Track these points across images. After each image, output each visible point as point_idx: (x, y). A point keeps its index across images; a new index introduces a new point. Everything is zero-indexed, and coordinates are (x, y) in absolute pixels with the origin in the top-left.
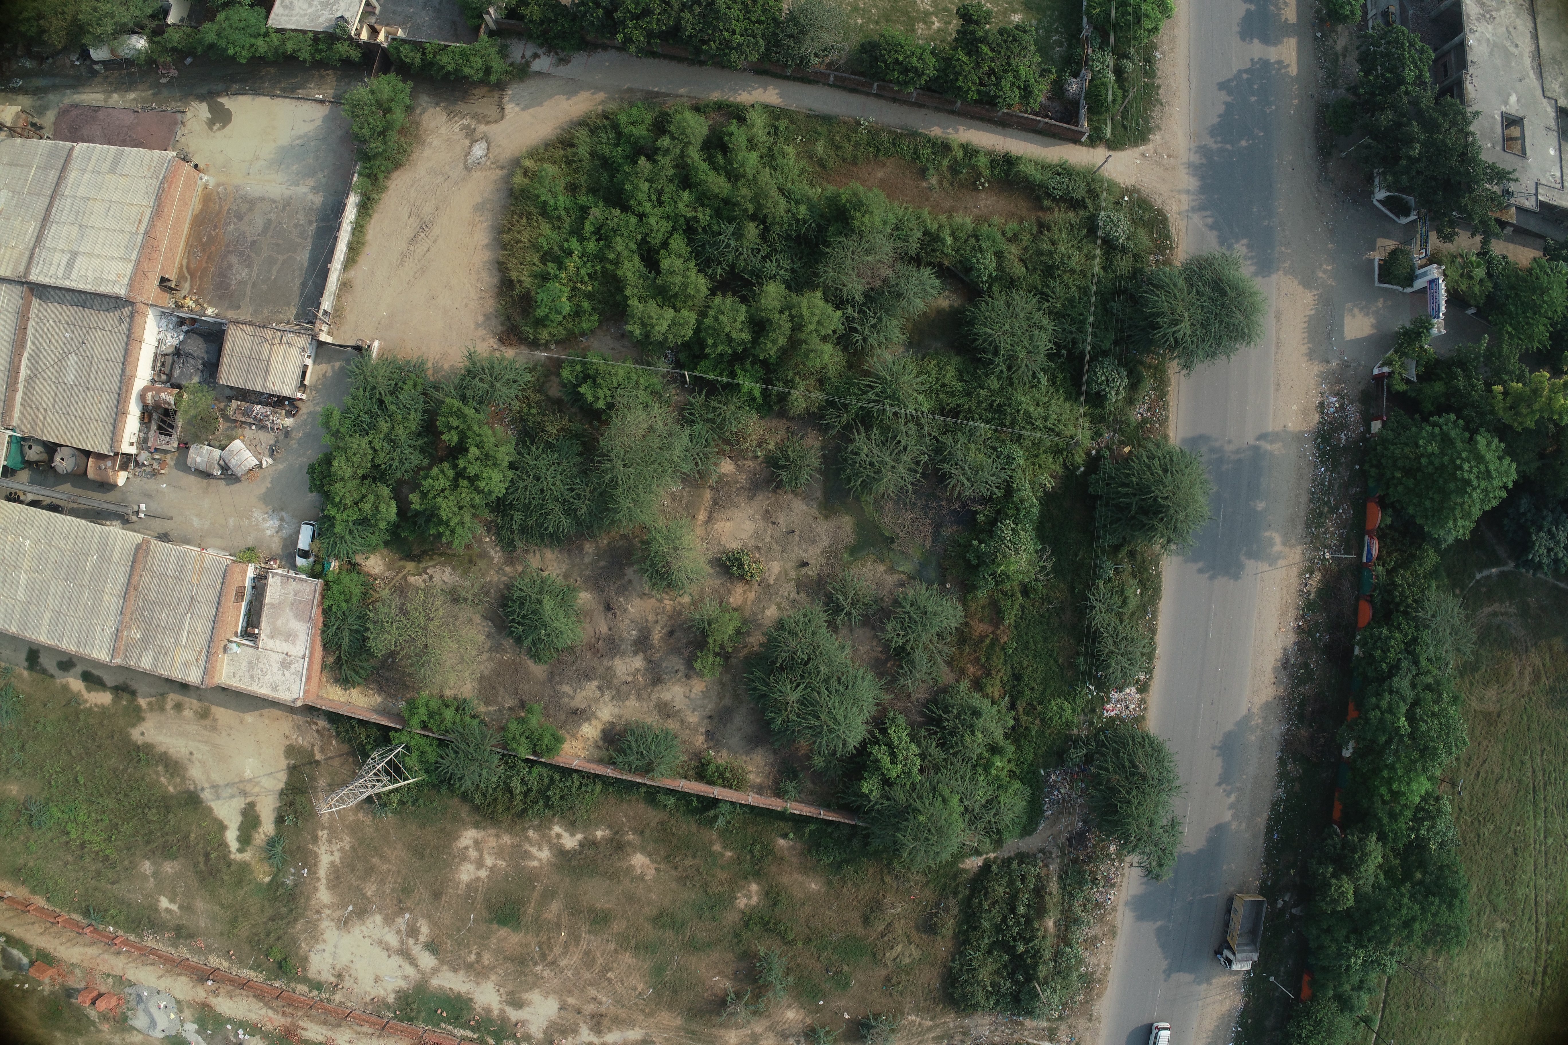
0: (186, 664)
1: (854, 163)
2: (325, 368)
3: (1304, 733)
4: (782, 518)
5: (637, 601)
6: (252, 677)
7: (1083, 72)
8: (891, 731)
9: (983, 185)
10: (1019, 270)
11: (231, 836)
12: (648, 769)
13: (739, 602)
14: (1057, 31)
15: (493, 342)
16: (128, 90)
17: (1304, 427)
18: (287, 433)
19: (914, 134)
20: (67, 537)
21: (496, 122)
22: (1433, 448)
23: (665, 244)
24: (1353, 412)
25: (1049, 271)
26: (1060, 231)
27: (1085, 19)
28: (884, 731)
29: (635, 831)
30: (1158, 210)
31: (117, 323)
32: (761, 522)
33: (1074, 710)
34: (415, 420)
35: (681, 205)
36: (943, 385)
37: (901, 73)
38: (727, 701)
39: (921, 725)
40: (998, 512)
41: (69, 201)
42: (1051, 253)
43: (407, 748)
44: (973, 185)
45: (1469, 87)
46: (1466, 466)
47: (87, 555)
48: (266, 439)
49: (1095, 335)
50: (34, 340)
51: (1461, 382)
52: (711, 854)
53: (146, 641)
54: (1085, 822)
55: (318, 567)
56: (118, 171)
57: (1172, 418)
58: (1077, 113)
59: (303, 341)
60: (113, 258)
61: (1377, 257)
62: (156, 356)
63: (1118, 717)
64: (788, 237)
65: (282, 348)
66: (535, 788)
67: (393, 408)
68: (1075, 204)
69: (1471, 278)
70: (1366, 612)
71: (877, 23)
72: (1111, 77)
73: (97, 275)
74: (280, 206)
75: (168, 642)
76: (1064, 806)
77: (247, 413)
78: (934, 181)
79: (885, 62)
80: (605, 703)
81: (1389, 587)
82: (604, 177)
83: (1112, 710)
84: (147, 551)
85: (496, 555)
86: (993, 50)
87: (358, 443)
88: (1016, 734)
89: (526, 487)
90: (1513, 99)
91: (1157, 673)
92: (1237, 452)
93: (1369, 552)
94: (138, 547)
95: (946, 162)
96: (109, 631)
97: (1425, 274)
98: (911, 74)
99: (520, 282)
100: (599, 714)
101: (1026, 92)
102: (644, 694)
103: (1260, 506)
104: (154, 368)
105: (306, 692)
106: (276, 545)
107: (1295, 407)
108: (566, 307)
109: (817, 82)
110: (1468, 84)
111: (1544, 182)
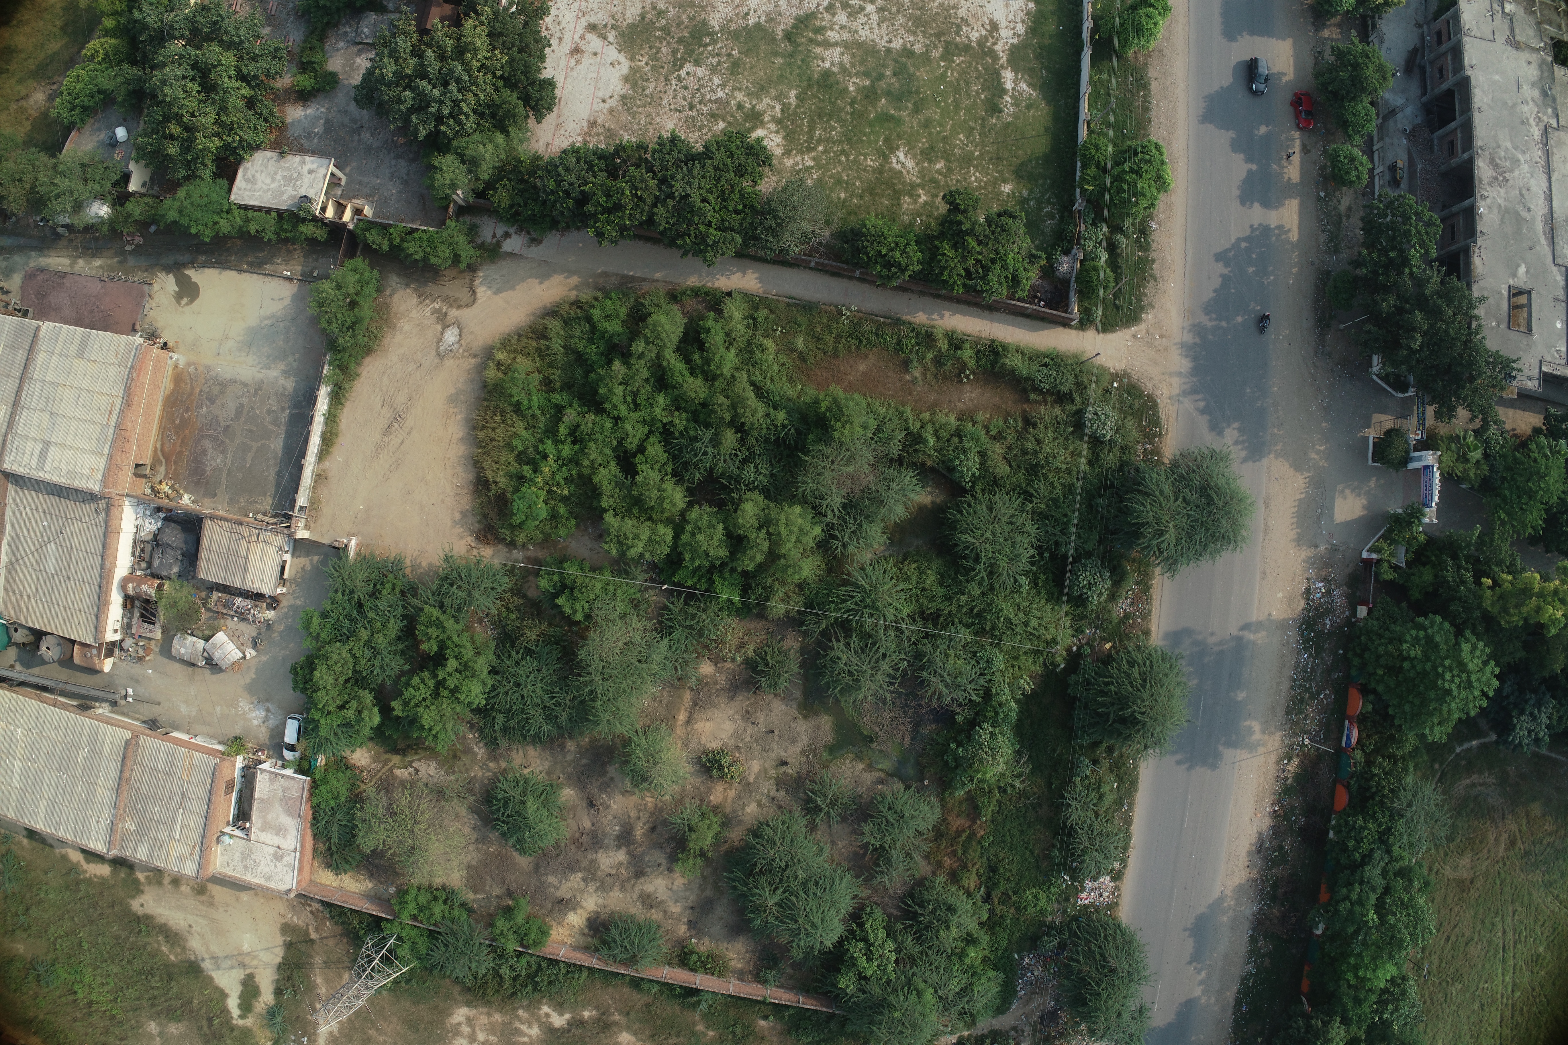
0: (181, 858)
1: (835, 355)
2: (303, 561)
3: (1276, 912)
4: (761, 718)
5: (619, 798)
6: (246, 867)
7: (1074, 251)
8: (868, 926)
9: (968, 377)
10: (1003, 469)
11: (233, 1004)
12: (632, 960)
13: (720, 800)
14: (1048, 202)
15: (470, 540)
16: (94, 256)
17: (1289, 614)
18: (268, 625)
19: (898, 322)
20: (57, 728)
21: (467, 306)
22: (1416, 652)
23: (641, 449)
24: (1339, 597)
25: (1033, 470)
26: (1046, 428)
27: (1078, 191)
28: (861, 925)
29: (621, 1012)
30: (1148, 396)
31: (93, 515)
32: (740, 722)
33: (1048, 899)
34: (394, 627)
35: (658, 411)
36: (924, 589)
37: (884, 267)
38: (709, 893)
39: (897, 919)
40: (977, 714)
41: (38, 385)
42: (1036, 453)
43: (399, 938)
44: (958, 376)
45: (1477, 261)
46: (1448, 676)
47: (78, 747)
48: (249, 631)
49: (1079, 536)
50: (12, 526)
51: (1449, 575)
52: (694, 1034)
53: (141, 833)
54: (1057, 1001)
55: (305, 765)
56: (86, 356)
57: (1155, 612)
58: (1067, 297)
59: (279, 540)
60: (85, 451)
61: (1372, 434)
62: (135, 541)
63: (1092, 905)
64: (767, 440)
65: (260, 546)
66: (523, 974)
67: (371, 615)
68: (1062, 398)
69: (1467, 461)
70: (1342, 798)
71: (861, 197)
72: (1104, 255)
73: (71, 468)
74: (252, 391)
75: (163, 835)
76: (1038, 987)
77: (228, 605)
78: (917, 373)
79: (867, 254)
80: (589, 894)
81: (1365, 776)
82: (579, 373)
83: (1085, 898)
84: (137, 745)
85: (480, 751)
86: (980, 243)
87: (339, 653)
88: (991, 925)
89: (507, 693)
90: (1522, 270)
91: (1131, 862)
92: (1220, 643)
93: (1349, 738)
94: (128, 743)
95: (930, 356)
96: (104, 823)
97: (1420, 459)
98: (894, 270)
99: (495, 482)
100: (584, 904)
101: (1015, 281)
102: (628, 886)
103: (1241, 696)
104: (133, 554)
105: (298, 882)
106: (263, 734)
107: (1280, 595)
108: (542, 511)
109: (798, 266)
110: (1475, 257)
111: (1549, 359)
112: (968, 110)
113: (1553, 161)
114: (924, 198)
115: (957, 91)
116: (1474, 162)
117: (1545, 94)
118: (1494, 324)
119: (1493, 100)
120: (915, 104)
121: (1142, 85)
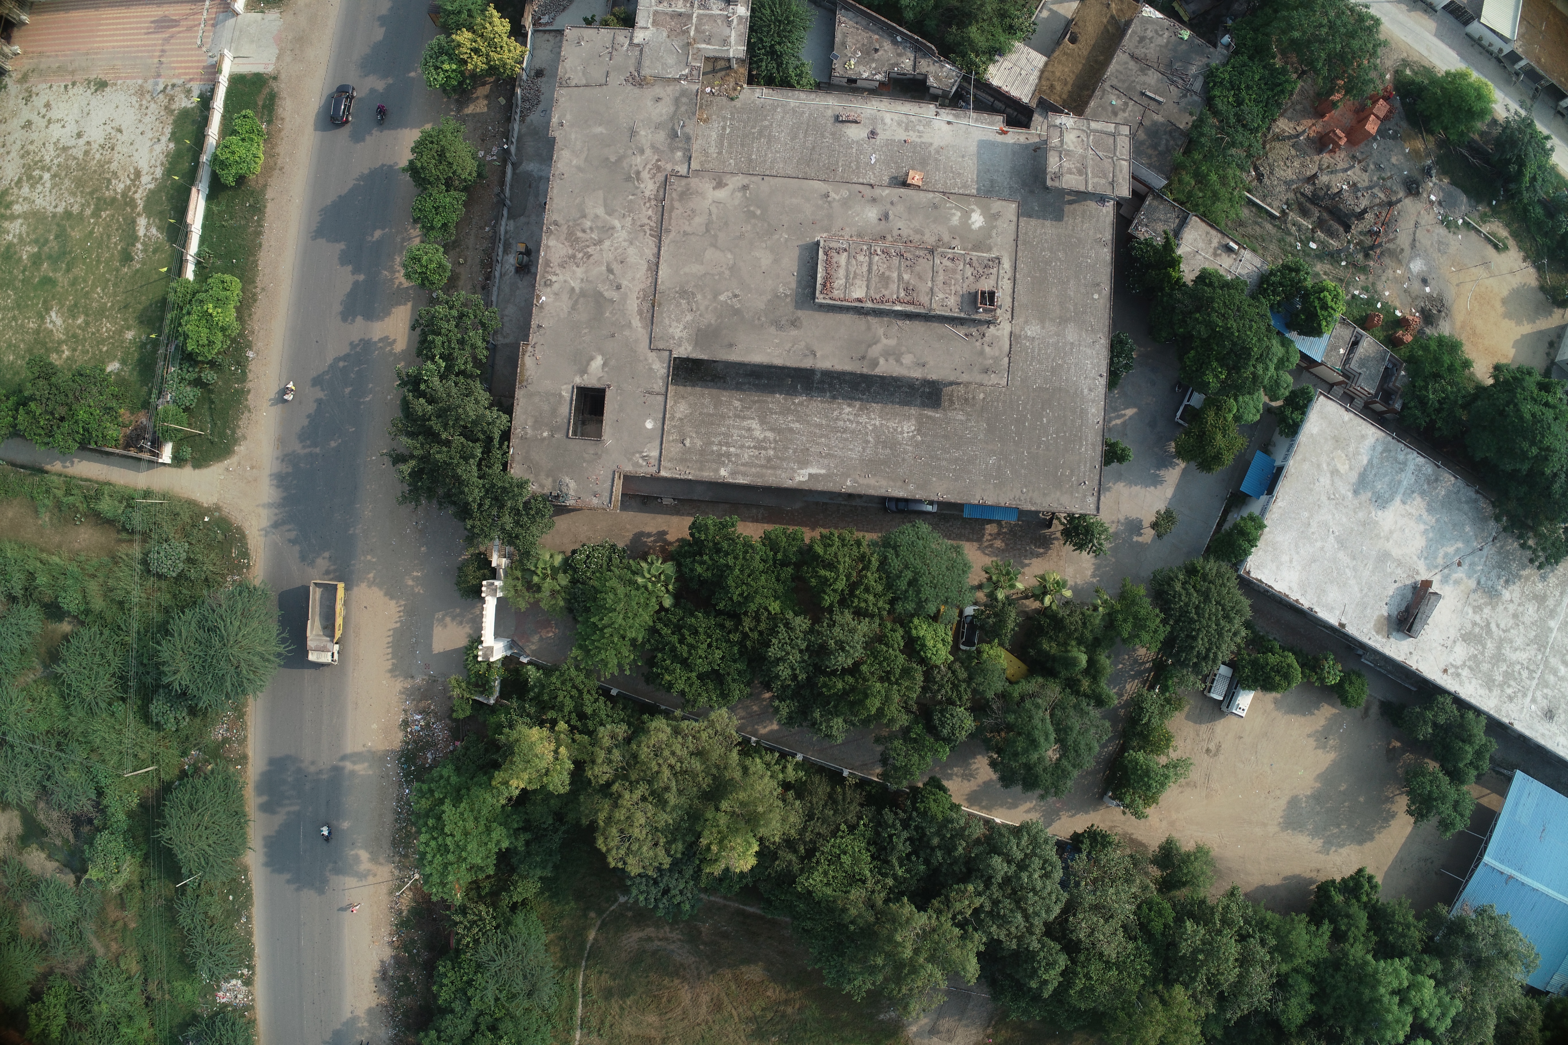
9: (80, 520)
17: (386, 746)
24: (439, 732)
30: (237, 528)
44: (73, 519)
45: (528, 361)
57: (250, 738)
63: (228, 1004)
83: (222, 997)
90: (597, 363)
91: (258, 970)
107: (375, 726)
110: (527, 358)
111: (628, 468)
112: (107, 263)
113: (670, 218)
114: (67, 353)
115: (100, 246)
116: (544, 242)
117: (674, 135)
118: (545, 434)
119: (586, 160)
120: (68, 264)
121: (258, 209)
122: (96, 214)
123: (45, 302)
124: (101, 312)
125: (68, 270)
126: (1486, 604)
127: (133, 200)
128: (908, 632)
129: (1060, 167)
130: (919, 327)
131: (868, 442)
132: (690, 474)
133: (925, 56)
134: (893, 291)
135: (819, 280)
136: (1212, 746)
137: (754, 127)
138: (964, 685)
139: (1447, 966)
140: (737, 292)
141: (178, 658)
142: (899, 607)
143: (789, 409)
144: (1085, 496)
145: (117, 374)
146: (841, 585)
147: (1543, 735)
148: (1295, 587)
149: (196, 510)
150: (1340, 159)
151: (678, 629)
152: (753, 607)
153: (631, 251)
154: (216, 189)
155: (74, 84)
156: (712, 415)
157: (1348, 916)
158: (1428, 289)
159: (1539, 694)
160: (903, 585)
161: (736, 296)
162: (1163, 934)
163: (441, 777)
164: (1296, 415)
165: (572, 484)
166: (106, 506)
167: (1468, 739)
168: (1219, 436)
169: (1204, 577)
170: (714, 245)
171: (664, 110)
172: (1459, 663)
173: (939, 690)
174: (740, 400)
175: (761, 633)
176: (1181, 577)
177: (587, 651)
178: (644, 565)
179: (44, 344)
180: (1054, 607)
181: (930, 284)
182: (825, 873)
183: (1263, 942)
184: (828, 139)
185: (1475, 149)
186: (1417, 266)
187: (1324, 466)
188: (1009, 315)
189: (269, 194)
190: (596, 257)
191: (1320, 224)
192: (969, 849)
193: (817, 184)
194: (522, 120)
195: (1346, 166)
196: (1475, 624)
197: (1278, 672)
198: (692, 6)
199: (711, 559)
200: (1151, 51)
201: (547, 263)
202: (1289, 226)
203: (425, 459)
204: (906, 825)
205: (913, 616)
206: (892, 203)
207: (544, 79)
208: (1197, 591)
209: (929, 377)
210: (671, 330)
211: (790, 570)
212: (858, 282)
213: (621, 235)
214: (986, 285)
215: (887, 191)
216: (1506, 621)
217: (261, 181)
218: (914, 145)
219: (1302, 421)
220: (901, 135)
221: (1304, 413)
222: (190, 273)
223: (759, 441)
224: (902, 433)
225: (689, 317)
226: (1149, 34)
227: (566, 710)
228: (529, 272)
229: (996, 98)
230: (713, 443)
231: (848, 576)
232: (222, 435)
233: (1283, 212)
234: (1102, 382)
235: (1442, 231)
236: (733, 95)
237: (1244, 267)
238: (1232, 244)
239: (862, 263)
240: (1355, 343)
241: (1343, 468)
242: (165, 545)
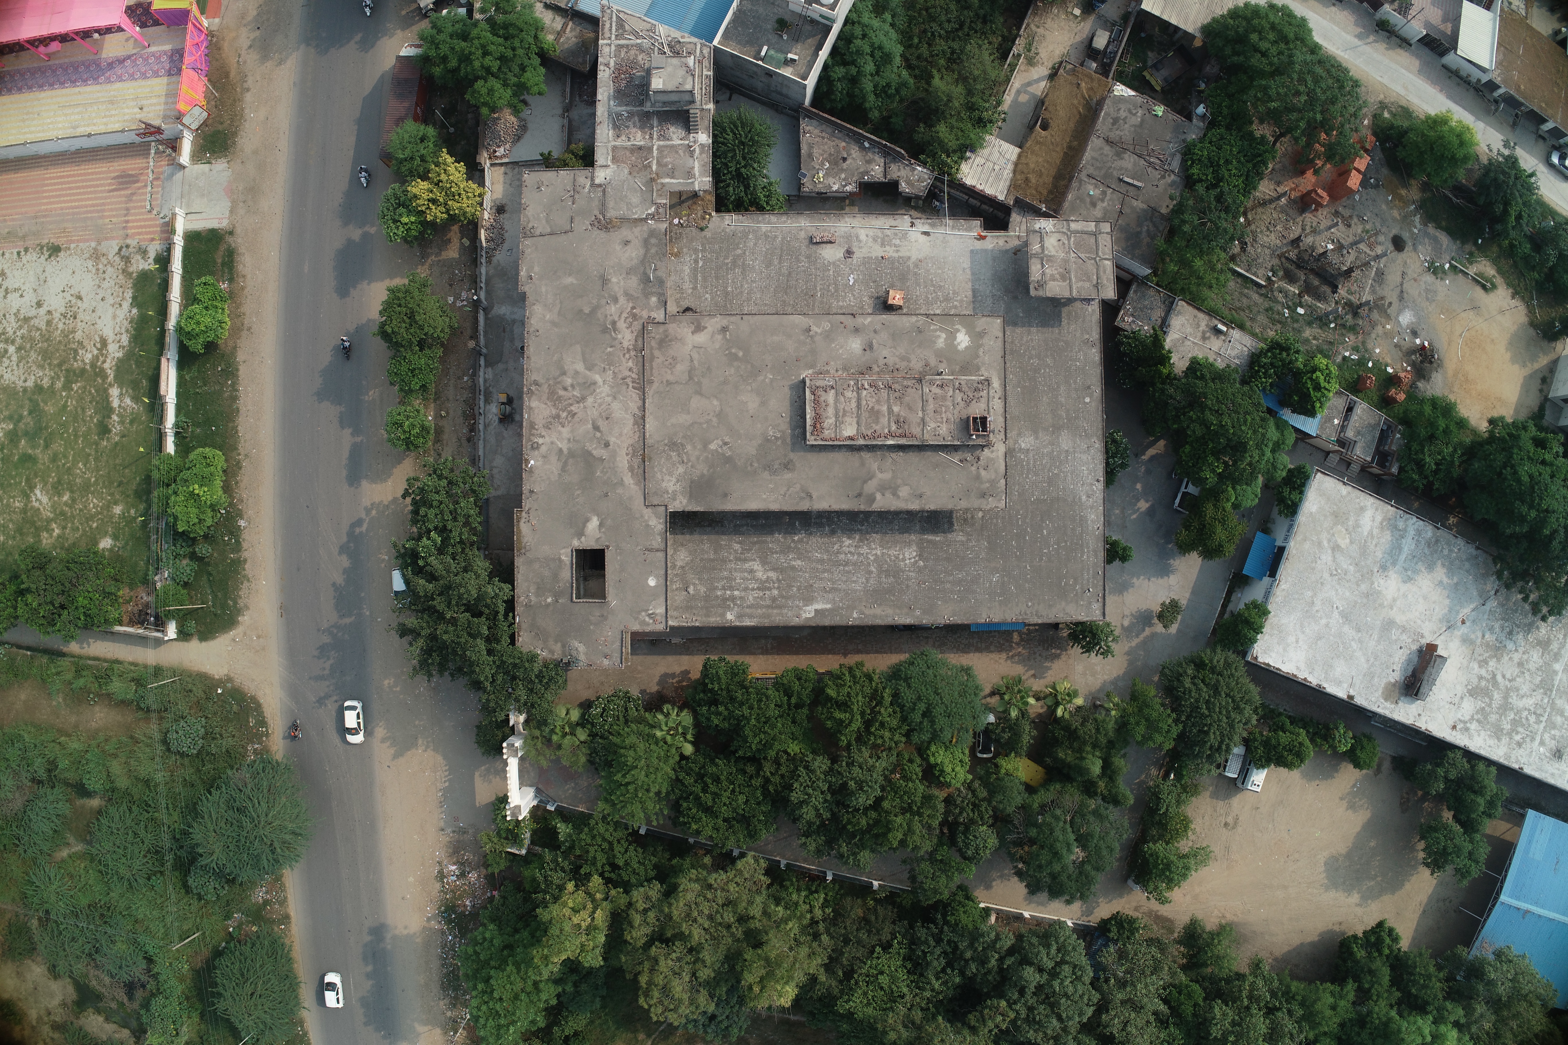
24: (476, 879)
30: (251, 697)
45: (524, 528)
57: (290, 900)
107: (412, 879)
110: (522, 524)
111: (636, 627)
112: (85, 436)
113: (652, 368)
114: (57, 531)
115: (75, 419)
116: (526, 403)
117: (646, 280)
118: (549, 600)
119: (559, 313)
120: (45, 440)
121: (230, 372)
122: (67, 386)
123: (28, 480)
124: (86, 488)
125: (47, 446)
126: (1491, 657)
127: (102, 370)
128: (926, 760)
129: (1043, 274)
130: (913, 457)
131: (871, 572)
132: (696, 621)
133: (894, 160)
134: (884, 425)
135: (809, 421)
136: (1230, 820)
137: (726, 257)
138: (984, 804)
139: (1469, 1010)
140: (727, 439)
141: (211, 840)
142: (915, 738)
143: (789, 547)
144: (1090, 603)
145: (111, 550)
146: (857, 724)
147: (1553, 774)
148: (1302, 666)
149: (207, 682)
150: (1322, 218)
151: (700, 777)
152: (772, 754)
153: (616, 406)
154: (186, 359)
155: (26, 250)
156: (713, 560)
157: (1371, 972)
158: (1418, 341)
159: (1547, 736)
160: (917, 717)
161: (726, 444)
162: (1194, 1015)
163: (485, 939)
164: (1294, 496)
165: (581, 648)
166: (116, 686)
167: (1480, 792)
168: (1219, 528)
169: (1213, 670)
170: (699, 393)
171: (633, 254)
172: (1467, 718)
173: (961, 813)
174: (740, 543)
175: (782, 776)
176: (1190, 672)
177: (614, 805)
178: (660, 717)
179: (33, 523)
180: (1067, 716)
181: (920, 414)
182: (865, 994)
183: (1290, 1012)
184: (804, 263)
185: (1458, 189)
186: (1406, 318)
187: (1325, 543)
188: (1002, 436)
189: (241, 356)
190: (580, 415)
191: (1308, 289)
192: (1001, 960)
193: (797, 319)
194: (489, 262)
195: (1329, 223)
196: (1481, 678)
197: (1291, 751)
198: (651, 138)
199: (727, 709)
200: (1125, 132)
201: (532, 426)
202: (1276, 294)
203: (433, 637)
204: (939, 941)
205: (929, 743)
206: (875, 332)
207: (506, 215)
208: (1206, 685)
209: (927, 508)
210: (664, 484)
211: (805, 711)
212: (848, 419)
213: (604, 390)
214: (977, 410)
215: (869, 319)
216: (1511, 671)
217: (231, 344)
218: (892, 260)
219: (1301, 500)
220: (878, 251)
221: (1302, 493)
222: (170, 447)
223: (762, 582)
224: (904, 560)
225: (681, 470)
226: (1123, 114)
227: (599, 865)
228: (513, 420)
229: (970, 196)
230: (716, 588)
231: (863, 714)
232: (224, 606)
233: (1269, 279)
234: (1100, 486)
235: (1429, 278)
236: (703, 224)
237: (1233, 348)
238: (1220, 326)
239: (850, 399)
240: (1350, 409)
241: (1344, 542)
242: (182, 723)
